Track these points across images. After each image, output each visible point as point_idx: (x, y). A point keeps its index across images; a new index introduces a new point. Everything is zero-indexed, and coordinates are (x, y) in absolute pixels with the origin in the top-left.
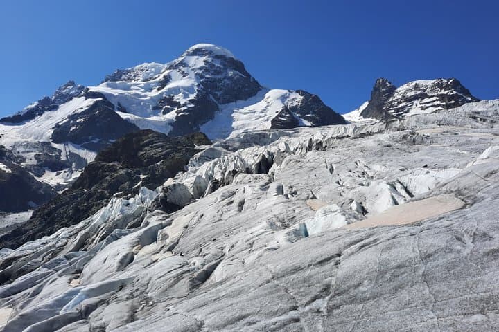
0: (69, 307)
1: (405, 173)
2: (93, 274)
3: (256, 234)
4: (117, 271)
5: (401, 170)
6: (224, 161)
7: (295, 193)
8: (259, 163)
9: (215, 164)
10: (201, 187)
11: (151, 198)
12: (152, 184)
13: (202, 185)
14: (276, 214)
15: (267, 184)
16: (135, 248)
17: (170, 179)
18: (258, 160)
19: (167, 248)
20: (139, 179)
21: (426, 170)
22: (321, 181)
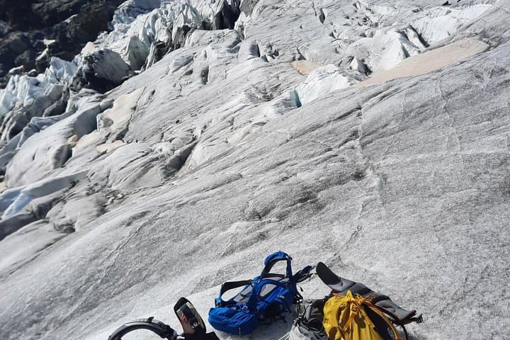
0: (11, 211)
1: (420, 14)
2: (22, 174)
3: (233, 110)
4: (55, 168)
5: (415, 11)
6: (167, 13)
7: (276, 53)
8: (220, 13)
9: (155, 18)
10: (139, 53)
11: (70, 73)
12: (63, 52)
13: (141, 50)
14: (254, 83)
15: (235, 43)
16: (71, 139)
17: (89, 44)
18: (217, 9)
19: (114, 137)
20: (44, 47)
21: (447, 8)
22: (310, 35)
